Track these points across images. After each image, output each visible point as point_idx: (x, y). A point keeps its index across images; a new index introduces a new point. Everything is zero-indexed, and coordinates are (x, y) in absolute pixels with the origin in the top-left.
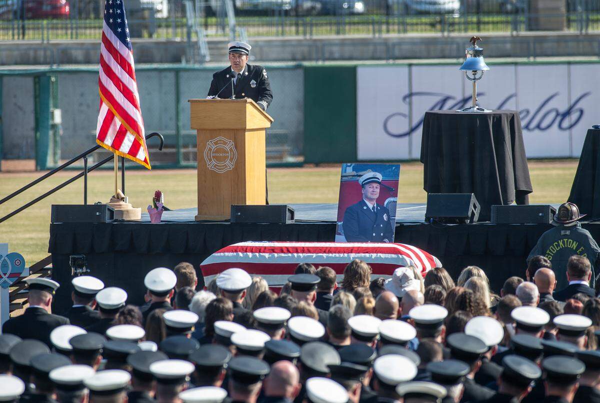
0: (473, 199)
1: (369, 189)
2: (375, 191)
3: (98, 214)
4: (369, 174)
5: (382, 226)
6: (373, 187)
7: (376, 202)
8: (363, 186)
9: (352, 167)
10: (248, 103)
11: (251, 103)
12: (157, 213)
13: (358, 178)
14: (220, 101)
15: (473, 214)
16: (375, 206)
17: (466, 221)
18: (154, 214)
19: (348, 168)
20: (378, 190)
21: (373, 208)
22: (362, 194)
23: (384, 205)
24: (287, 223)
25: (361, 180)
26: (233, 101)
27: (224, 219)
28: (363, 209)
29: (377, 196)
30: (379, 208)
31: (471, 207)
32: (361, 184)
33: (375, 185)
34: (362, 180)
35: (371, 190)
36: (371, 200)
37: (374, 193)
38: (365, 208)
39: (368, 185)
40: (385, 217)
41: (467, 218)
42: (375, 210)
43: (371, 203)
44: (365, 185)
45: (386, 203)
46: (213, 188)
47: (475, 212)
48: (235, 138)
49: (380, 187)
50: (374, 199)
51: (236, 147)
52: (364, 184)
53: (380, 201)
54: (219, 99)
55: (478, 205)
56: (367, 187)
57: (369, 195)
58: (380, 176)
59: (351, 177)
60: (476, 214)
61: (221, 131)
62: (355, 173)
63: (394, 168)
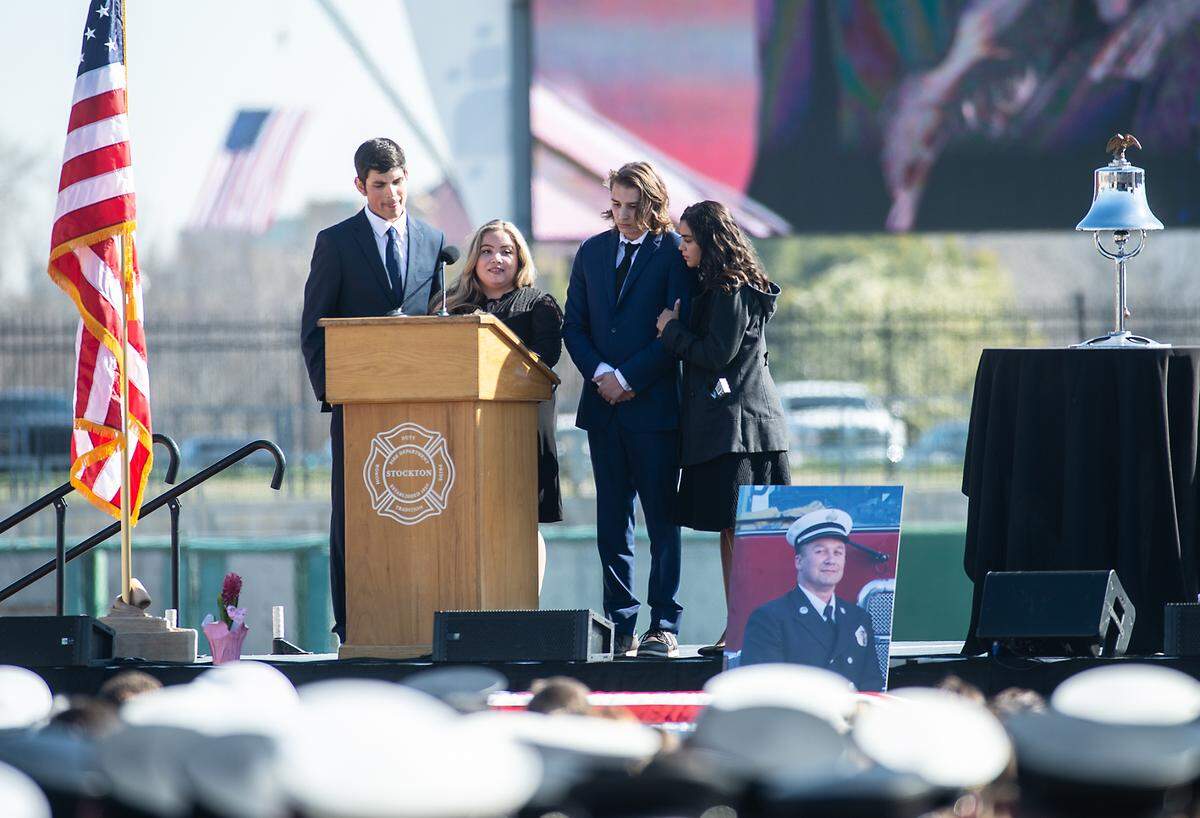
0: (1114, 587)
1: (819, 556)
2: (832, 561)
3: (64, 641)
4: (815, 515)
5: (850, 660)
6: (827, 551)
7: (836, 592)
8: (799, 547)
9: (766, 496)
10: (485, 325)
11: (493, 327)
12: (228, 636)
13: (785, 526)
14: (407, 323)
15: (1113, 630)
16: (833, 603)
17: (1093, 648)
18: (221, 640)
19: (755, 497)
20: (840, 561)
21: (828, 610)
22: (795, 571)
23: (857, 601)
24: (589, 660)
25: (793, 531)
26: (443, 323)
27: (417, 654)
28: (799, 614)
29: (836, 577)
30: (843, 611)
31: (1109, 609)
32: (792, 542)
33: (832, 545)
34: (797, 532)
35: (820, 559)
36: (820, 587)
37: (830, 568)
38: (804, 610)
39: (812, 545)
40: (860, 635)
41: (1097, 639)
42: (833, 617)
43: (822, 598)
44: (805, 547)
45: (862, 596)
46: (388, 569)
47: (1120, 626)
48: (448, 425)
49: (847, 548)
50: (830, 585)
51: (451, 451)
52: (804, 542)
53: (846, 591)
54: (405, 316)
55: (1127, 604)
56: (811, 551)
57: (816, 573)
58: (845, 520)
59: (765, 523)
60: (1121, 629)
61: (411, 405)
62: (775, 512)
63: (885, 496)
